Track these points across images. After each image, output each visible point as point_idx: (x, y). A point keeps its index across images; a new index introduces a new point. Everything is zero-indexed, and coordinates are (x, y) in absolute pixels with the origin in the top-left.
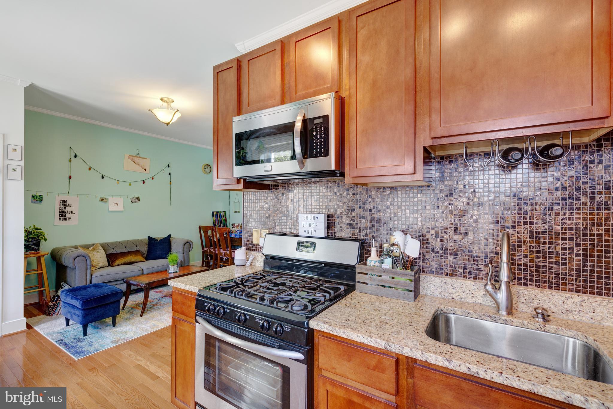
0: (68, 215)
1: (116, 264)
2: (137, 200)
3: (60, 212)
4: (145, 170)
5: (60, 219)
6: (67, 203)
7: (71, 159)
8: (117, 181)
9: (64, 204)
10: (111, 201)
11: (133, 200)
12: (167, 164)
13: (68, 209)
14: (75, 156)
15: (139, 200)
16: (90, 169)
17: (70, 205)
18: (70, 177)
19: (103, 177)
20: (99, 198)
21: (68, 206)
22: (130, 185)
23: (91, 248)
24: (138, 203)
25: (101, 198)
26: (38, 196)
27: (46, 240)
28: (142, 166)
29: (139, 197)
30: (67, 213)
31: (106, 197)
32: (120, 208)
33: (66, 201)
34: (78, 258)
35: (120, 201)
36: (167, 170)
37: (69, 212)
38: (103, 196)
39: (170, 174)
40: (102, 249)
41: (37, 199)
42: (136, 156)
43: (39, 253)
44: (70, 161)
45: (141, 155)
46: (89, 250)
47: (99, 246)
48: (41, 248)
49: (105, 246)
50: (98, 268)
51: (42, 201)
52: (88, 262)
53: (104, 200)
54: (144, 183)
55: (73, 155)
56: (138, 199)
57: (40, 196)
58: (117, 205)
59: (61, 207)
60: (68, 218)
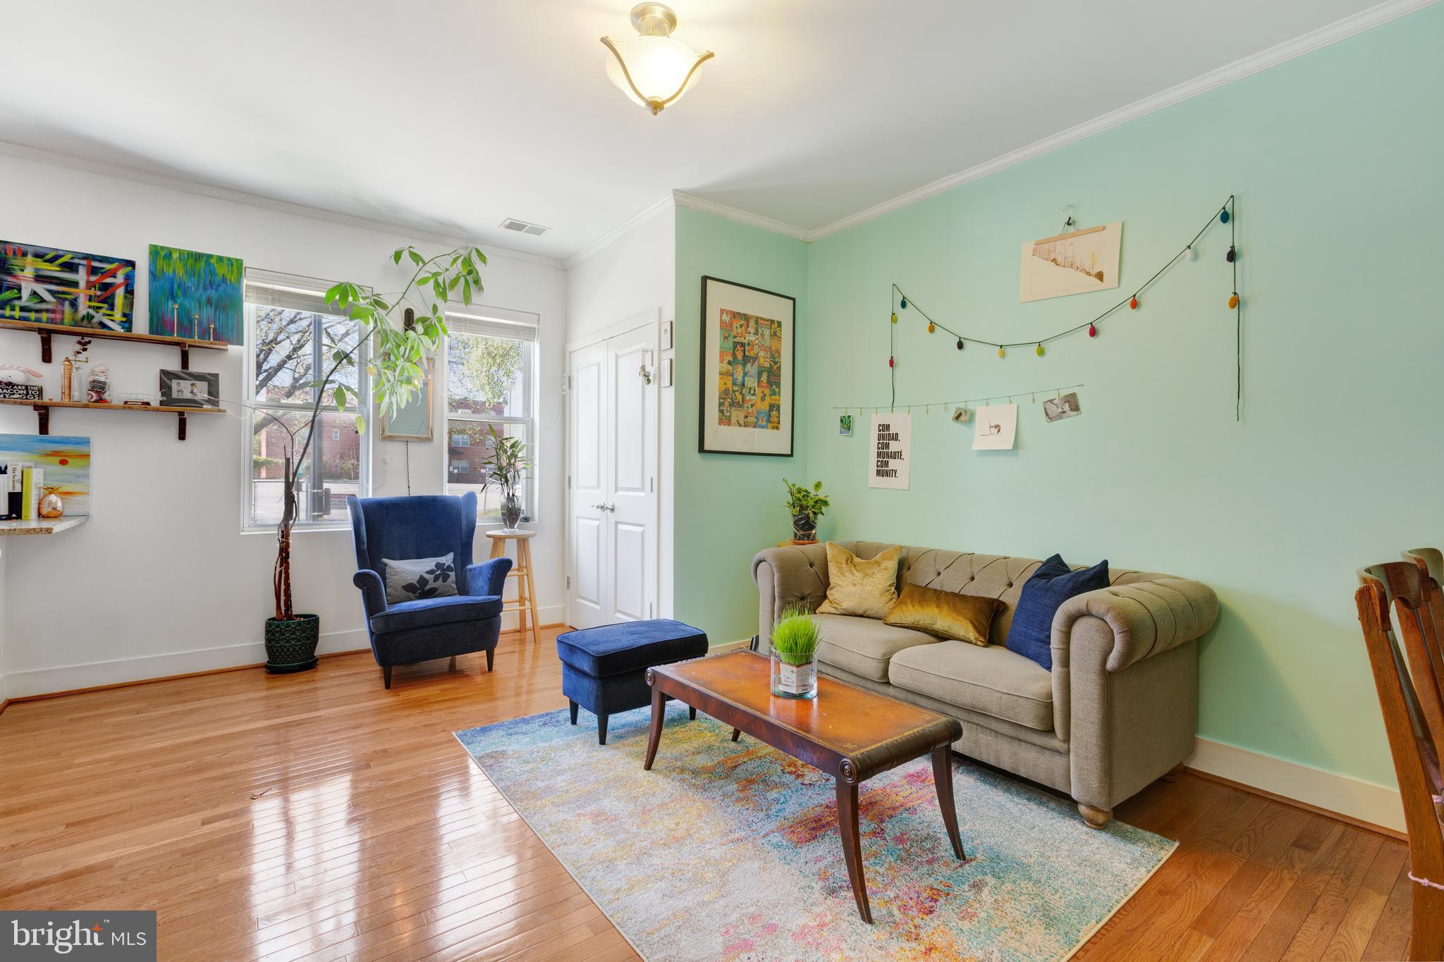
0: (893, 464)
2: (1067, 407)
3: (879, 455)
4: (1100, 276)
5: (879, 473)
6: (892, 431)
7: (896, 315)
8: (999, 348)
9: (886, 435)
10: (983, 418)
11: (1054, 410)
12: (1217, 209)
13: (893, 446)
14: (904, 305)
15: (1075, 408)
16: (932, 330)
17: (895, 437)
18: (892, 363)
19: (960, 346)
20: (953, 414)
21: (893, 439)
22: (1041, 352)
24: (1071, 420)
25: (956, 410)
28: (1087, 266)
29: (1073, 396)
30: (891, 457)
31: (971, 407)
32: (1006, 438)
33: (888, 427)
35: (1007, 416)
36: (1222, 237)
37: (894, 455)
38: (962, 406)
39: (1232, 256)
42: (1062, 237)
44: (894, 318)
45: (1084, 223)
49: (907, 558)
53: (964, 417)
54: (1093, 332)
55: (898, 301)
56: (1072, 403)
58: (999, 431)
59: (881, 442)
60: (892, 470)
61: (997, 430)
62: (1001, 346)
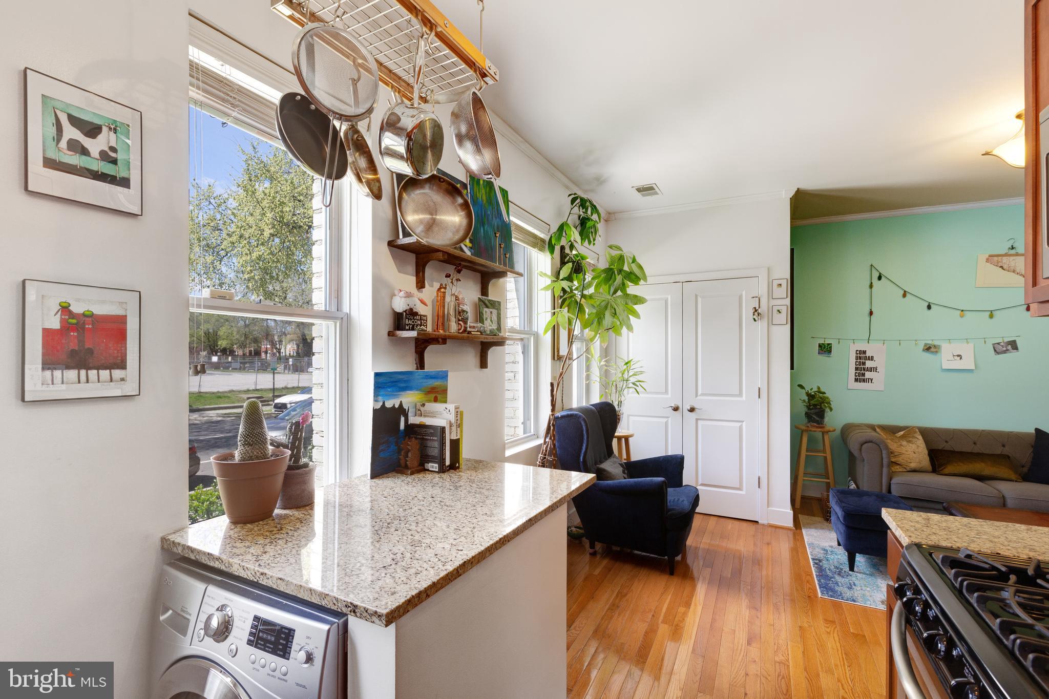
0: (868, 375)
1: (946, 471)
2: (1009, 347)
3: (857, 369)
5: (856, 380)
6: (867, 355)
7: (873, 284)
8: (959, 312)
9: (862, 357)
10: (947, 350)
11: (1000, 349)
13: (869, 364)
14: (880, 278)
15: (1015, 348)
16: (904, 296)
17: (871, 358)
18: (871, 313)
19: (929, 307)
20: (921, 347)
21: (869, 359)
22: (991, 316)
23: (902, 433)
24: (1013, 354)
25: (926, 345)
26: (826, 345)
27: (831, 409)
29: (1014, 341)
30: (867, 370)
31: (936, 343)
32: (967, 363)
33: (864, 352)
34: (866, 445)
35: (967, 350)
37: (870, 370)
38: (930, 342)
40: (920, 437)
41: (825, 350)
42: (1005, 255)
43: (823, 427)
44: (871, 286)
46: (896, 437)
47: (915, 432)
48: (826, 419)
49: (928, 434)
50: (908, 469)
51: (831, 352)
52: (884, 456)
53: (932, 349)
54: (1029, 309)
55: (876, 275)
56: (1013, 345)
57: (829, 344)
58: (961, 358)
59: (858, 361)
60: (869, 379)
61: (959, 358)
62: (962, 311)
